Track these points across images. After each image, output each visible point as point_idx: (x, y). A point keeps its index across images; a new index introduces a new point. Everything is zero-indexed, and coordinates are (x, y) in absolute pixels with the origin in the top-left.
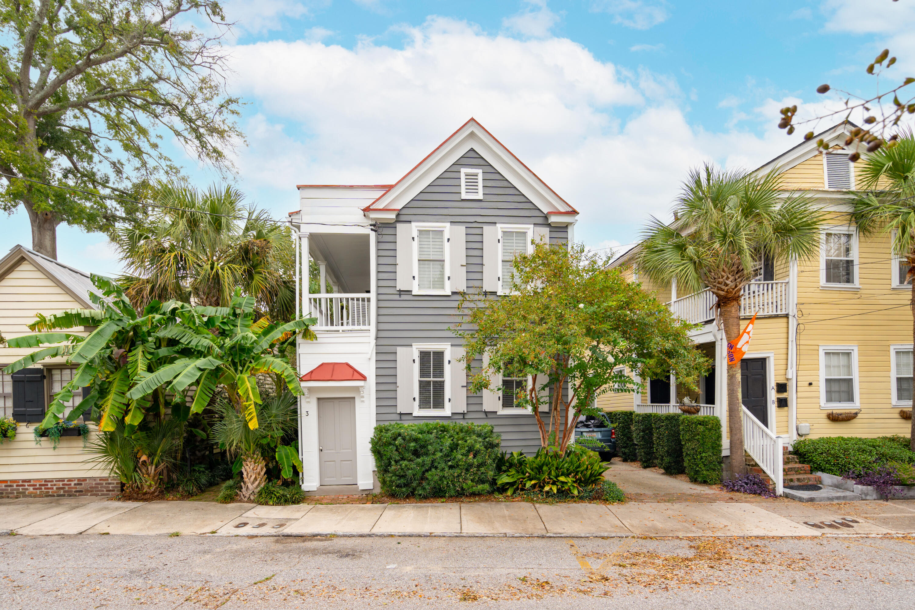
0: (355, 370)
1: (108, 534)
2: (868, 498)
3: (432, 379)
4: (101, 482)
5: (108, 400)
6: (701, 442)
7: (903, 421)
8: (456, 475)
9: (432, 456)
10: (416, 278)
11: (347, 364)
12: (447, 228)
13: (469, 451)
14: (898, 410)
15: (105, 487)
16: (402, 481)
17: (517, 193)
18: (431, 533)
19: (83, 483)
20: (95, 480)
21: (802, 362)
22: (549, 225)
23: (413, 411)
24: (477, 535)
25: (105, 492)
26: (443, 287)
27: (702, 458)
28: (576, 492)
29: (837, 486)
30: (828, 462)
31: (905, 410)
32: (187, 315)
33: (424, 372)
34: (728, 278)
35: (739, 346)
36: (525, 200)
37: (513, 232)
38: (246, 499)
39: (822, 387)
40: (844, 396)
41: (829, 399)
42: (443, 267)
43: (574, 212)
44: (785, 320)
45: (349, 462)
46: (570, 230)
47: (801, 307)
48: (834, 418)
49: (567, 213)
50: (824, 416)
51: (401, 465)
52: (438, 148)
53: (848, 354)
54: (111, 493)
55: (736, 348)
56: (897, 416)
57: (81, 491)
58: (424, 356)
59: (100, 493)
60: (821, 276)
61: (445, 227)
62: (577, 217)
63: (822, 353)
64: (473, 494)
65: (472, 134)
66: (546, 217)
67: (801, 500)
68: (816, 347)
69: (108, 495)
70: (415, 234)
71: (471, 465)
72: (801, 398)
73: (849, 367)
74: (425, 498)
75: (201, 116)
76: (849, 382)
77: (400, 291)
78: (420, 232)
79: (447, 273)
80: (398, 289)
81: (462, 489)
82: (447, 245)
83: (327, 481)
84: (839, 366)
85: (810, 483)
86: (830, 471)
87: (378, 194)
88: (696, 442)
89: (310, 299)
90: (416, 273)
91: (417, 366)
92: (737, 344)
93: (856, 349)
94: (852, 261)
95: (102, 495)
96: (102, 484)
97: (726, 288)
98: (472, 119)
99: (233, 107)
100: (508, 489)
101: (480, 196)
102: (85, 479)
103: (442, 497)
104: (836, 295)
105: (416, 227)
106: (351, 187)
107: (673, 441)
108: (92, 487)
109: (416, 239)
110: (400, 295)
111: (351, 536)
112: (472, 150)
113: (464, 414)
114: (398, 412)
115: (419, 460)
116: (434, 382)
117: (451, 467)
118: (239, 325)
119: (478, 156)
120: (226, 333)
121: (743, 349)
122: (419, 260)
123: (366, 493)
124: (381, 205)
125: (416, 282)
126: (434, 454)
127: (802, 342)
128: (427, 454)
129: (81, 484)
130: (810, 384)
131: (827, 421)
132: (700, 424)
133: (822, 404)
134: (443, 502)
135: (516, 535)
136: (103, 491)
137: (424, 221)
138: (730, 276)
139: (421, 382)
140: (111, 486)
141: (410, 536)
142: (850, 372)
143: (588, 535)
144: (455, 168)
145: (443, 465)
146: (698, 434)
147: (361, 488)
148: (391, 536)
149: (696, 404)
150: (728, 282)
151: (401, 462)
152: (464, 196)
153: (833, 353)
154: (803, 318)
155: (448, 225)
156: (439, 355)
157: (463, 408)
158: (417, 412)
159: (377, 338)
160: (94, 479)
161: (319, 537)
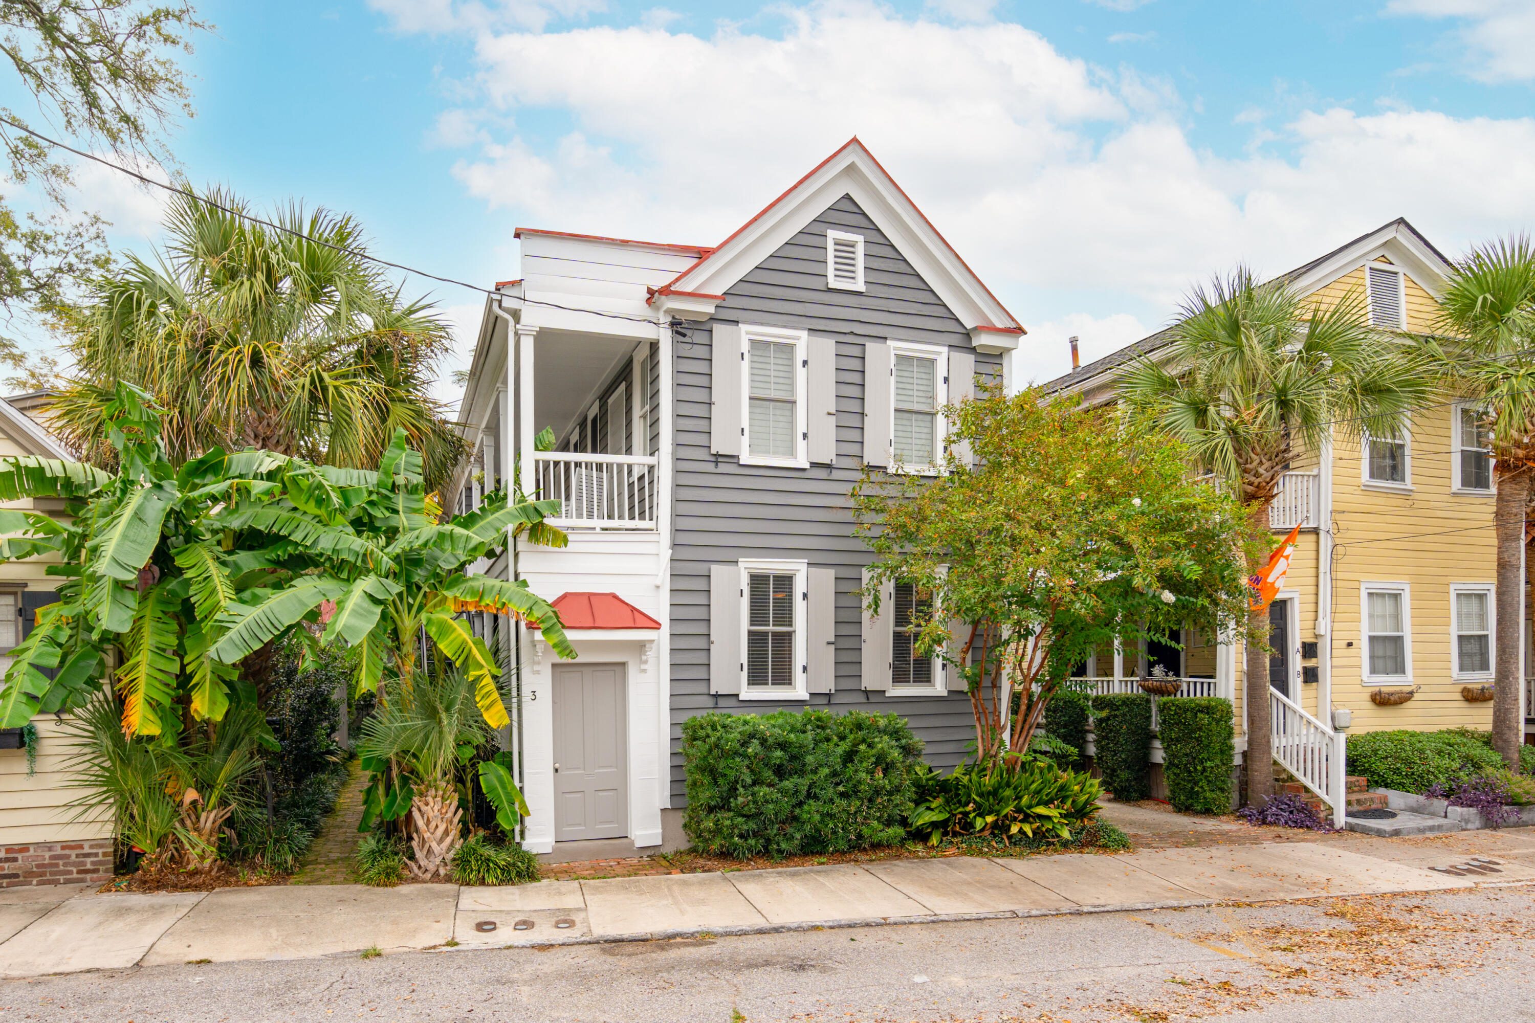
0: (633, 609)
1: (209, 962)
2: (1469, 826)
3: (771, 628)
4: (67, 852)
5: (137, 665)
6: (1206, 742)
7: (1464, 704)
8: (853, 809)
9: (810, 776)
10: (746, 432)
11: (615, 597)
12: (801, 339)
13: (877, 764)
14: (1459, 688)
15: (74, 864)
16: (752, 825)
17: (923, 286)
18: (884, 919)
19: (20, 856)
20: (50, 849)
21: (1340, 608)
22: (973, 350)
23: (740, 689)
24: (967, 917)
25: (75, 876)
26: (792, 453)
27: (1204, 770)
28: (1065, 834)
29: (1416, 810)
30: (1397, 771)
31: (1470, 686)
32: (304, 483)
33: (757, 614)
34: (1261, 463)
35: (1270, 579)
36: (933, 300)
37: (912, 358)
38: (428, 876)
39: (1364, 648)
40: (1390, 664)
41: (1373, 671)
42: (793, 412)
43: (1019, 331)
44: (1312, 537)
45: (611, 793)
46: (1005, 362)
47: (1338, 516)
48: (1381, 700)
49: (1007, 331)
50: (1367, 697)
51: (753, 794)
52: (795, 187)
53: (1396, 597)
54: (88, 876)
55: (1266, 583)
56: (1458, 696)
57: (16, 876)
58: (758, 581)
59: (62, 878)
60: (1362, 467)
61: (798, 338)
62: (1023, 338)
63: (1364, 594)
64: (877, 846)
65: (851, 169)
66: (968, 335)
67: (1380, 833)
68: (1356, 584)
69: (83, 880)
70: (745, 347)
71: (877, 792)
72: (1337, 667)
73: (1397, 617)
74: (787, 857)
75: (101, 37)
76: (1397, 641)
77: (717, 455)
78: (755, 344)
79: (801, 428)
80: (713, 451)
81: (860, 836)
82: (801, 373)
83: (570, 832)
84: (1384, 616)
85: (1374, 806)
86: (1401, 786)
87: (686, 263)
88: (1194, 743)
89: (537, 462)
90: (745, 424)
91: (745, 602)
92: (1268, 576)
93: (1407, 588)
94: (1402, 447)
95: (67, 882)
96: (69, 856)
97: (1257, 481)
98: (855, 140)
99: (170, 27)
100: (930, 834)
101: (860, 286)
102: (24, 848)
103: (820, 854)
104: (1381, 500)
105: (747, 333)
106: (625, 243)
107: (1134, 742)
108: (43, 865)
109: (746, 356)
110: (717, 463)
111: (743, 933)
112: (848, 197)
113: (829, 695)
114: (713, 692)
115: (788, 784)
116: (775, 634)
117: (842, 795)
118: (401, 509)
119: (857, 211)
120: (377, 524)
121: (1276, 585)
122: (751, 398)
123: (649, 853)
124: (688, 286)
125: (745, 440)
126: (815, 771)
127: (1340, 575)
128: (802, 773)
129: (15, 860)
130: (1350, 644)
131: (1369, 705)
132: (1202, 712)
133: (1365, 678)
134: (823, 863)
135: (1034, 913)
136: (71, 872)
137: (762, 324)
138: (1264, 460)
139: (750, 633)
140: (89, 860)
141: (850, 926)
142: (1398, 625)
143: (1148, 906)
144: (816, 229)
145: (830, 792)
146: (1200, 729)
147: (638, 844)
148: (815, 928)
149: (1175, 678)
150: (1261, 470)
151: (756, 789)
152: (833, 283)
153: (1377, 594)
154: (1339, 535)
155: (804, 334)
156: (785, 582)
157: (827, 684)
158: (748, 693)
159: (674, 545)
160: (48, 846)
161: (679, 940)
